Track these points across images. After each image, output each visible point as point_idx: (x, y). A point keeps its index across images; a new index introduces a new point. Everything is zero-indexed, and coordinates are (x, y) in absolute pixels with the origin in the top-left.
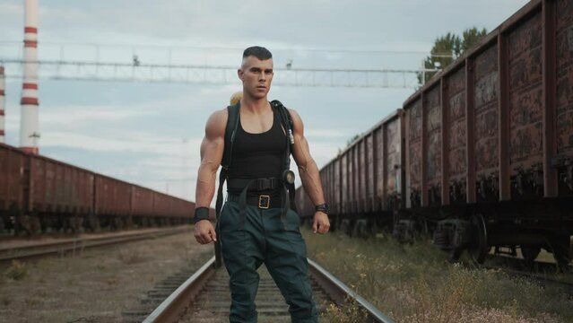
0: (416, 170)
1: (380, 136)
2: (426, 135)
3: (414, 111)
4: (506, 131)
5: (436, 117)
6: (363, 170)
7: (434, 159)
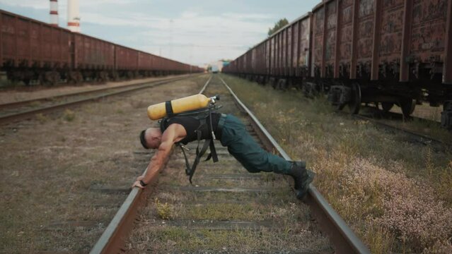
0: (318, 53)
1: (296, 28)
2: (326, 31)
3: (319, 14)
4: (378, 35)
5: (333, 21)
6: (285, 49)
7: (330, 48)
